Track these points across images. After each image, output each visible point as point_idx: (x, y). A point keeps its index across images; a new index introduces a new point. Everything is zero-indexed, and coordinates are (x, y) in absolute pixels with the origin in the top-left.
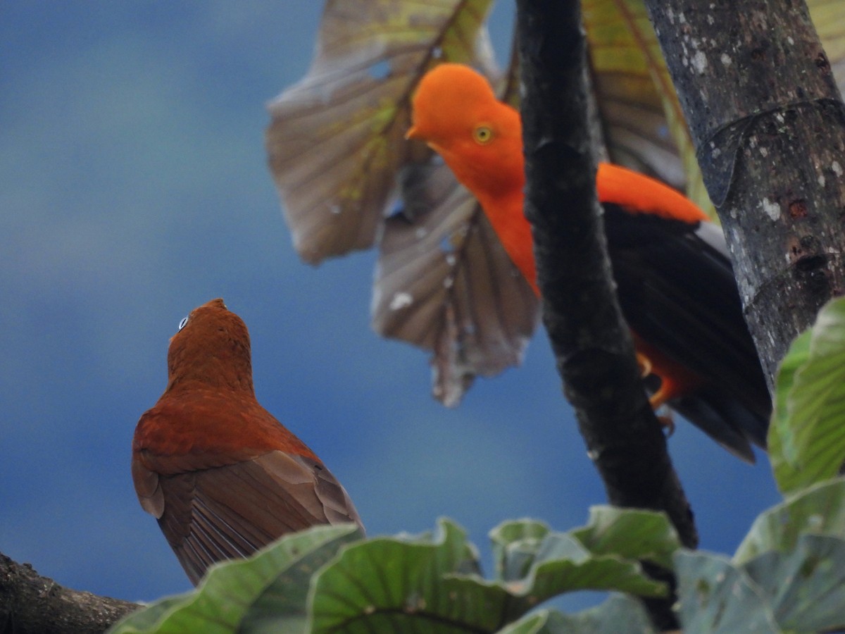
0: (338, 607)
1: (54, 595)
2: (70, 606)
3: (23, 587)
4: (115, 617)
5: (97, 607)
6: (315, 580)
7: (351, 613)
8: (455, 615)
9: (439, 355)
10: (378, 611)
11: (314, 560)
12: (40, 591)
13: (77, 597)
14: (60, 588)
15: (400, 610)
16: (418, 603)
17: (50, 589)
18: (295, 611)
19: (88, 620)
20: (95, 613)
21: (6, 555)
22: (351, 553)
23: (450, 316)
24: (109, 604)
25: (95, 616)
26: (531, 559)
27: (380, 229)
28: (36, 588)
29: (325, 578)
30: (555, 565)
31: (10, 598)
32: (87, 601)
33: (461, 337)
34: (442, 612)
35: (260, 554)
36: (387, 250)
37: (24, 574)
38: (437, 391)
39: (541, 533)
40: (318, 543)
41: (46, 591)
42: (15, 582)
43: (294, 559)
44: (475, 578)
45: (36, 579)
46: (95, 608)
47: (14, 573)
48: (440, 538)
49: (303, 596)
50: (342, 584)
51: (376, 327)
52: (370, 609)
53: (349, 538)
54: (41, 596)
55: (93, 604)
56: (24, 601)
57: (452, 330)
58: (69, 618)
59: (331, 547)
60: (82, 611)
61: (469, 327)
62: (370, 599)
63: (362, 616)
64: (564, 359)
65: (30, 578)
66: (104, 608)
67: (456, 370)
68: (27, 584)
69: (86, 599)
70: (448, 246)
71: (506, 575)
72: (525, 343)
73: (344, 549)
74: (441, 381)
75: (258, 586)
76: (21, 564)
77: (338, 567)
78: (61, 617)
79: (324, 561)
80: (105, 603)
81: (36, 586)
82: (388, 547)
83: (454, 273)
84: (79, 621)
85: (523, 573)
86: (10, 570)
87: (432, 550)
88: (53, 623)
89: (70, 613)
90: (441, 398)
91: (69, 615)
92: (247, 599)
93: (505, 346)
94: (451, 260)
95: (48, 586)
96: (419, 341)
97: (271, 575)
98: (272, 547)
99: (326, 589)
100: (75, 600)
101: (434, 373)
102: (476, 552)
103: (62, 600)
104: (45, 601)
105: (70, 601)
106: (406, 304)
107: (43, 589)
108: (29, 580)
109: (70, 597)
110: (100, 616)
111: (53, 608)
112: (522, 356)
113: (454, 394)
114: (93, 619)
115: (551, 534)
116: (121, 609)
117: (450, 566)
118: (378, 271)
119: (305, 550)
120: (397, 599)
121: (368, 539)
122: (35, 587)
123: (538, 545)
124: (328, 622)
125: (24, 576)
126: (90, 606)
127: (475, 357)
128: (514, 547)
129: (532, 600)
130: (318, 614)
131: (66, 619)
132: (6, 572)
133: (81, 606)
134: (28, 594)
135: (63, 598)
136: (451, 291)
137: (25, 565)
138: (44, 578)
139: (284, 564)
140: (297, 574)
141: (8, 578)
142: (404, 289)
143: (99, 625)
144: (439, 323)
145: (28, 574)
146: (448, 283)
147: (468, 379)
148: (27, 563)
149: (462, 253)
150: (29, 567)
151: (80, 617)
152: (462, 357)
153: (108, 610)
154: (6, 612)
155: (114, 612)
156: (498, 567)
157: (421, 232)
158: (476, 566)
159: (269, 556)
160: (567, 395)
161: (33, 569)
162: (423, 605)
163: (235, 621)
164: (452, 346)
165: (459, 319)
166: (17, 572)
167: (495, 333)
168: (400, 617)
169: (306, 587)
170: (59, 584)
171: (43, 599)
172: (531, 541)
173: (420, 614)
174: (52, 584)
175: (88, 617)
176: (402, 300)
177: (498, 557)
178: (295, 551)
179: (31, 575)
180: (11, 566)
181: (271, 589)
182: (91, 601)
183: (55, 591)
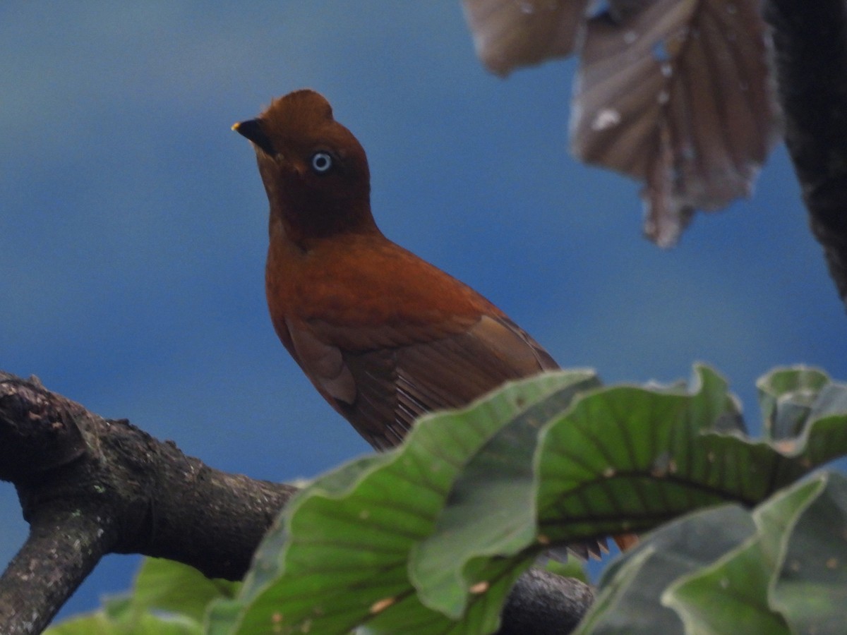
0: (572, 468)
1: (202, 478)
2: (221, 492)
3: (165, 469)
4: (277, 505)
5: (255, 493)
6: (543, 435)
7: (588, 476)
8: (712, 481)
9: (651, 186)
10: (619, 474)
11: (542, 412)
12: (186, 474)
13: (230, 481)
14: (210, 470)
15: (647, 473)
16: (668, 465)
17: (198, 472)
18: (519, 473)
19: (244, 509)
20: (252, 500)
21: (145, 430)
22: (586, 403)
23: (665, 137)
24: (270, 490)
25: (252, 504)
26: (807, 412)
27: (582, 32)
28: (181, 471)
29: (554, 433)
30: (834, 420)
31: (150, 482)
32: (243, 486)
33: (678, 162)
34: (697, 474)
35: (478, 403)
36: (590, 58)
37: (166, 453)
38: (648, 228)
39: (818, 382)
40: (547, 391)
41: (193, 475)
42: (155, 463)
43: (518, 411)
44: (738, 435)
45: (181, 459)
46: (252, 494)
47: (154, 452)
48: (695, 386)
49: (529, 456)
50: (575, 440)
51: (575, 150)
52: (609, 472)
53: (585, 385)
54: (187, 480)
55: (250, 489)
56: (166, 485)
57: (668, 155)
58: (221, 507)
59: (562, 397)
60: (235, 497)
61: (688, 152)
62: (610, 460)
63: (600, 480)
64: (810, 188)
65: (174, 459)
66: (261, 495)
67: (671, 203)
68: (170, 465)
69: (241, 482)
70: (661, 53)
71: (776, 433)
72: (756, 171)
73: (579, 397)
74: (655, 216)
75: (475, 442)
76: (162, 440)
77: (572, 418)
78: (211, 505)
79: (555, 411)
80: (264, 488)
81: (181, 468)
82: (633, 396)
83: (670, 85)
84: (233, 511)
85: (797, 430)
86: (150, 448)
87: (686, 400)
88: (202, 513)
89: (222, 500)
90: (653, 238)
91: (220, 503)
92: (461, 458)
93: (732, 175)
94: (667, 70)
95: (195, 468)
96: (627, 168)
97: (491, 429)
98: (492, 396)
99: (555, 445)
100: (228, 484)
101: (646, 207)
102: (738, 404)
103: (212, 485)
104: (192, 487)
105: (221, 486)
106: (612, 123)
107: (189, 471)
108: (172, 461)
109: (222, 481)
110: (258, 504)
111: (201, 495)
112: (752, 187)
113: (669, 232)
114: (250, 507)
115: (831, 384)
116: (283, 495)
117: (707, 421)
118: (578, 83)
119: (533, 400)
120: (642, 460)
121: (608, 387)
122: (179, 469)
123: (815, 397)
124: (559, 487)
125: (166, 457)
126: (247, 493)
127: (696, 188)
128: (786, 398)
129: (807, 463)
130: (546, 476)
131: (217, 508)
132: (145, 451)
133: (235, 492)
134: (171, 478)
135: (214, 482)
136: (667, 109)
137: (167, 442)
138: (190, 458)
139: (506, 417)
140: (522, 429)
141: (146, 459)
142: (610, 104)
143: (257, 515)
144: (652, 145)
145: (170, 453)
146: (663, 98)
147: (686, 215)
148: (169, 440)
149: (680, 62)
150: (172, 444)
151: (234, 505)
152: (679, 187)
153: (268, 496)
154: (144, 499)
155: (275, 499)
156: (767, 424)
157: (630, 37)
158: (739, 421)
159: (487, 405)
160: (815, 232)
161: (178, 447)
162: (674, 468)
163: (447, 485)
164: (667, 173)
165: (676, 142)
166: (158, 452)
167: (720, 158)
168: (647, 482)
169: (532, 443)
170: (209, 465)
171: (189, 484)
172: (807, 392)
173: (670, 478)
174: (201, 466)
175: (244, 505)
176: (607, 118)
177: (766, 412)
178: (520, 401)
179: (175, 456)
180: (150, 444)
181: (491, 446)
182: (247, 486)
183: (204, 473)
